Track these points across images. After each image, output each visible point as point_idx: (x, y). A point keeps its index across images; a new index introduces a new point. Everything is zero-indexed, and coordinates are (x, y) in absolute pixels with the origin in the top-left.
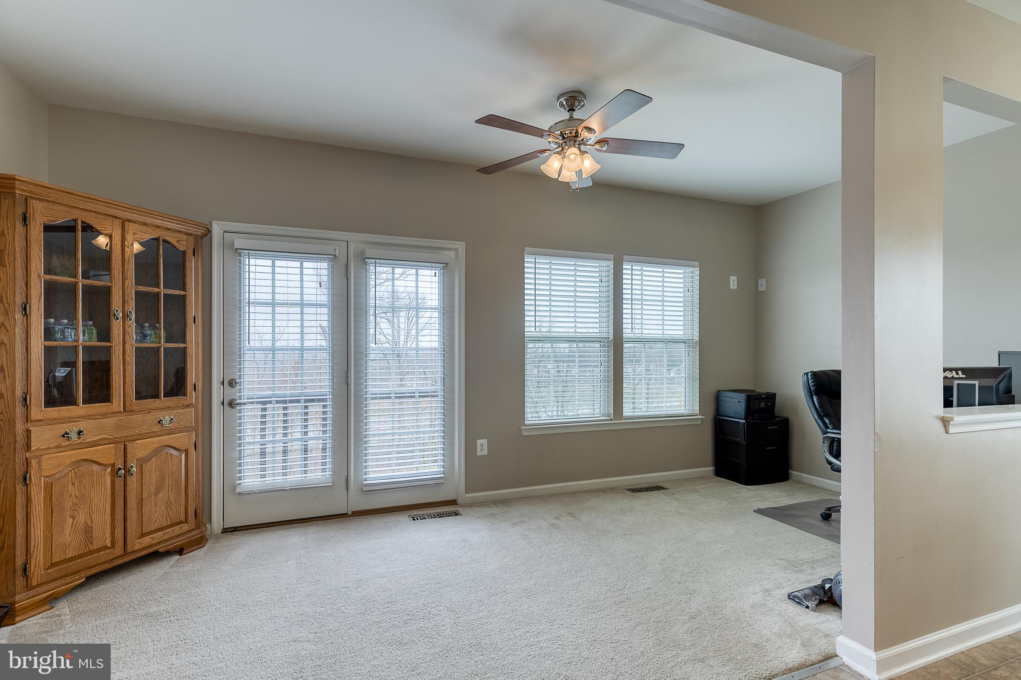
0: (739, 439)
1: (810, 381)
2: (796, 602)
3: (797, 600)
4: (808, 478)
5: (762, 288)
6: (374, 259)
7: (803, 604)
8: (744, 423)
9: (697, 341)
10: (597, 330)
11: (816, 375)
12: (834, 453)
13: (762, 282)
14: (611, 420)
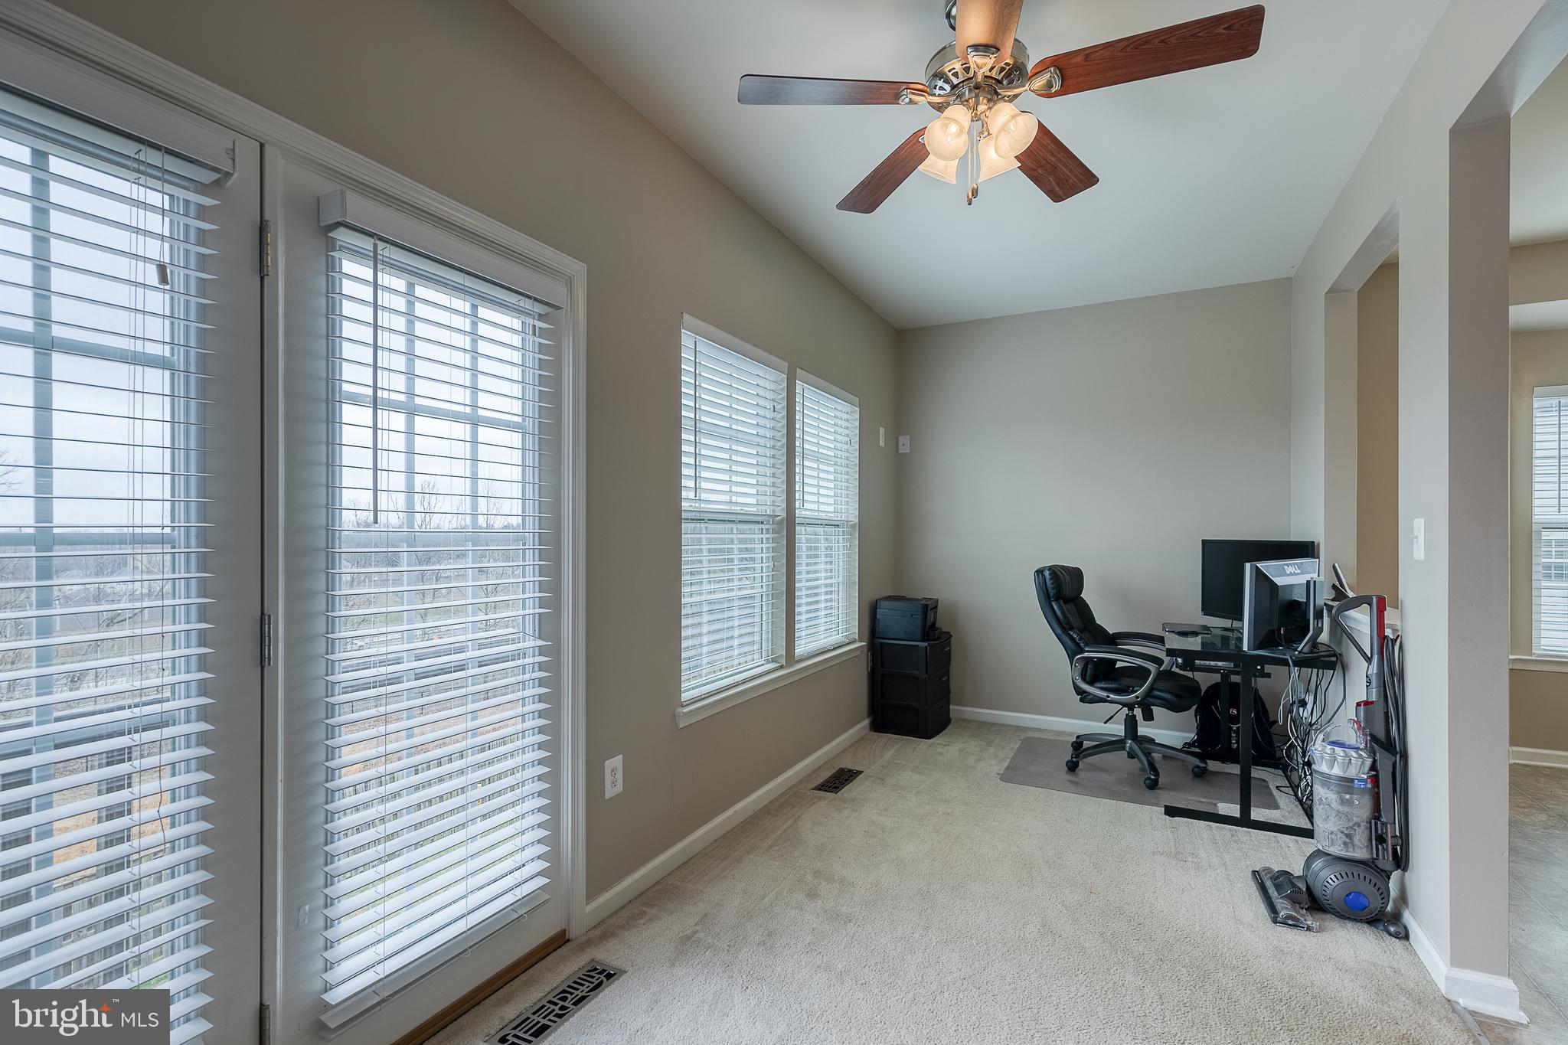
0: (917, 672)
1: (1049, 583)
2: (1289, 925)
3: (1290, 922)
4: (972, 712)
5: (905, 449)
6: (371, 235)
7: (1302, 925)
8: (926, 647)
9: (855, 525)
10: (753, 501)
11: (1054, 571)
12: (1087, 678)
13: (905, 440)
14: (782, 667)
